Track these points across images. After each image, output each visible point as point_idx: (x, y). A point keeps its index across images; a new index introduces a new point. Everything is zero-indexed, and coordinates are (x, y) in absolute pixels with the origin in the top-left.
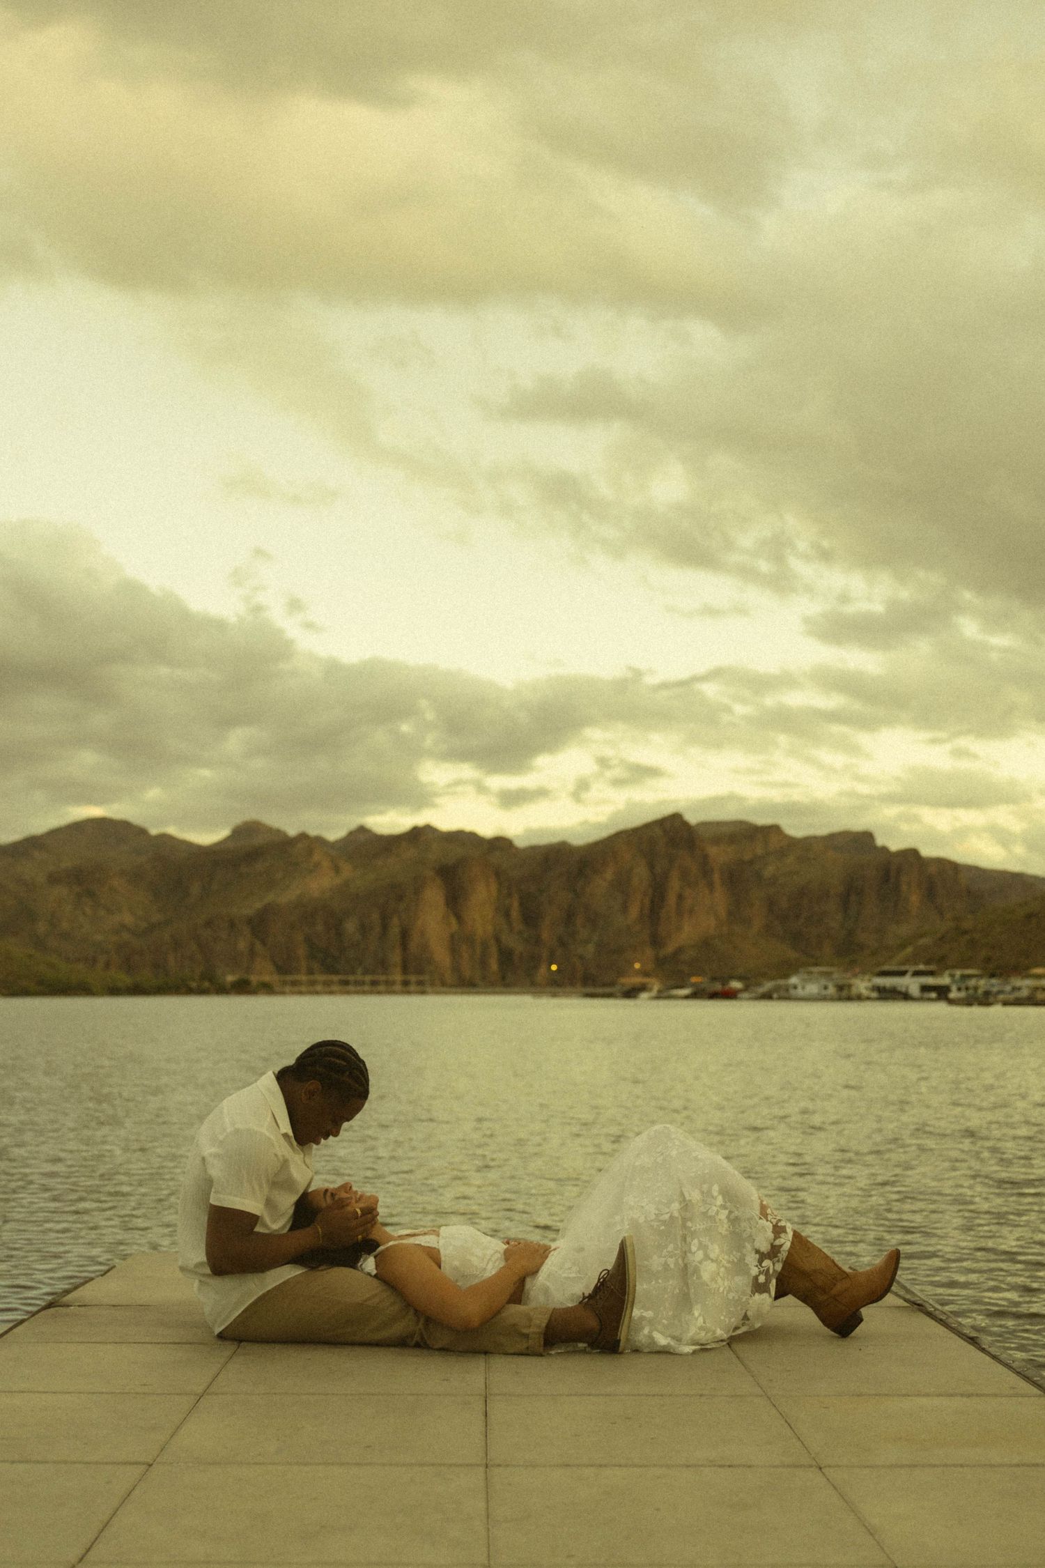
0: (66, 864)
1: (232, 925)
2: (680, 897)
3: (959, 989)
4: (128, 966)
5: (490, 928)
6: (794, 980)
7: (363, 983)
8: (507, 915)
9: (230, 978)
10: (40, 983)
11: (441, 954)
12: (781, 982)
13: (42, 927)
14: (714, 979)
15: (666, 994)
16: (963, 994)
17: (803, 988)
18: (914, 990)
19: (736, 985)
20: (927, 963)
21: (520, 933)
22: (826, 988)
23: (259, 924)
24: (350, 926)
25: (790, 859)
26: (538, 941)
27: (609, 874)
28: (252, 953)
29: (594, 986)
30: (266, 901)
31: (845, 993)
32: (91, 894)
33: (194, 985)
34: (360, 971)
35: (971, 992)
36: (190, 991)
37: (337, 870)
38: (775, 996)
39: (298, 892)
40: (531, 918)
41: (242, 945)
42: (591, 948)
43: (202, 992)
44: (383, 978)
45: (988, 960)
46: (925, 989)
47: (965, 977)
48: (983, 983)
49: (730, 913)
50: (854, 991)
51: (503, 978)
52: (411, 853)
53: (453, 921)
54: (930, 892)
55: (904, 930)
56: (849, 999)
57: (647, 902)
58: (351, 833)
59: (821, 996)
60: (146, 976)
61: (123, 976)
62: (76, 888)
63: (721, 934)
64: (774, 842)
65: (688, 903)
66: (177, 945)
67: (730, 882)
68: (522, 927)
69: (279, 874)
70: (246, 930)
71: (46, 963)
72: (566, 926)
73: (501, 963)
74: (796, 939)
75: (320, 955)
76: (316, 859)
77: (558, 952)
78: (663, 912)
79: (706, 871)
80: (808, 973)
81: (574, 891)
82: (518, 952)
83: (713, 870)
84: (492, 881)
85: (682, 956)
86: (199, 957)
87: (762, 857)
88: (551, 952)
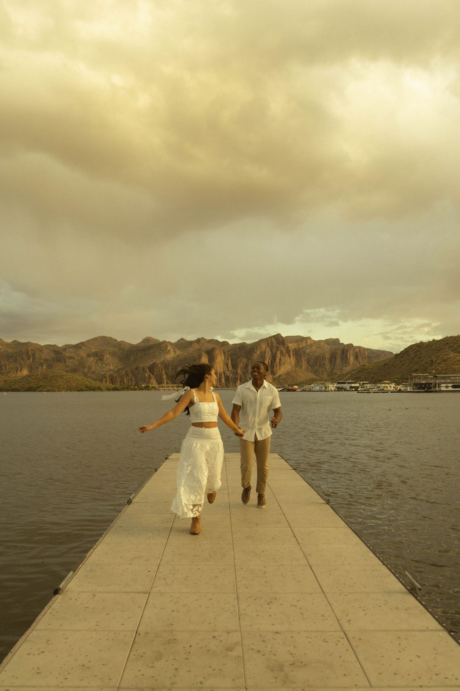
0: (93, 350)
1: (144, 369)
2: (280, 360)
3: (362, 387)
4: (112, 381)
5: (222, 370)
6: (312, 385)
8: (227, 366)
9: (143, 385)
10: (87, 387)
12: (309, 386)
13: (86, 370)
14: (289, 385)
16: (363, 389)
17: (315, 388)
18: (348, 388)
19: (296, 387)
20: (353, 380)
21: (231, 371)
22: (321, 388)
23: (152, 369)
25: (314, 348)
26: (236, 373)
27: (258, 353)
30: (153, 362)
31: (327, 389)
32: (101, 360)
33: (132, 387)
35: (365, 388)
36: (131, 389)
37: (175, 352)
38: (307, 390)
39: (163, 359)
40: (235, 366)
41: (147, 375)
43: (135, 390)
45: (373, 378)
46: (351, 387)
47: (363, 384)
48: (369, 386)
49: (295, 364)
50: (330, 388)
51: (226, 385)
52: (196, 346)
54: (356, 357)
55: (348, 368)
56: (328, 391)
57: (270, 360)
58: (179, 340)
59: (320, 390)
60: (118, 385)
61: (111, 385)
62: (96, 358)
63: (292, 371)
64: (309, 342)
65: (283, 361)
66: (127, 375)
67: (296, 355)
68: (232, 369)
69: (158, 354)
70: (148, 370)
71: (88, 381)
72: (245, 369)
73: (225, 380)
74: (315, 372)
75: (170, 378)
76: (168, 349)
77: (243, 377)
78: (275, 364)
79: (288, 351)
80: (316, 383)
81: (247, 358)
82: (230, 377)
83: (290, 351)
84: (223, 355)
85: (281, 378)
86: (133, 379)
87: (305, 347)
88: (241, 377)
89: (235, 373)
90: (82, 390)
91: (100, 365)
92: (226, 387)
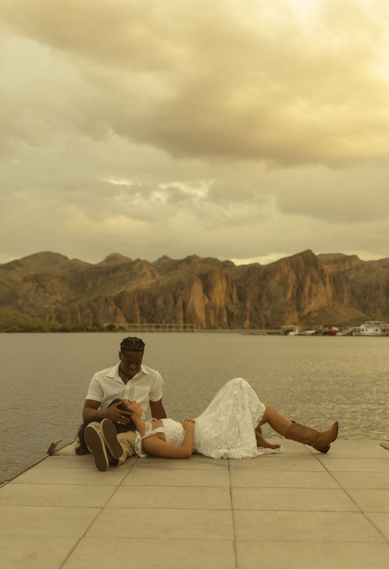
0: (32, 273)
1: (106, 300)
2: (310, 289)
4: (59, 318)
5: (223, 303)
6: (362, 327)
7: (166, 327)
8: (231, 296)
9: (106, 325)
10: (20, 326)
11: (201, 314)
12: (356, 328)
13: (20, 302)
14: (325, 326)
15: (303, 333)
17: (367, 330)
19: (335, 329)
21: (237, 305)
22: (377, 331)
23: (119, 301)
24: (160, 301)
25: (362, 271)
26: (245, 309)
27: (278, 278)
28: (115, 313)
29: (271, 329)
30: (121, 290)
31: (386, 333)
32: (43, 287)
33: (89, 328)
34: (164, 321)
36: (88, 330)
37: (154, 276)
38: (354, 334)
39: (136, 286)
40: (242, 298)
41: (111, 309)
42: (269, 311)
43: (93, 331)
44: (174, 325)
49: (333, 296)
51: (229, 325)
52: (186, 268)
53: (206, 299)
56: (387, 335)
57: (295, 290)
58: (160, 259)
59: (374, 335)
60: (68, 324)
61: (58, 324)
62: (36, 284)
63: (329, 306)
64: (354, 263)
65: (314, 291)
66: (82, 310)
67: (334, 281)
68: (238, 302)
69: (128, 278)
70: (113, 303)
71: (23, 317)
72: (258, 301)
73: (228, 318)
74: (364, 308)
75: (146, 315)
76: (144, 270)
77: (254, 314)
78: (302, 296)
79: (322, 276)
80: (369, 323)
81: (261, 286)
82: (236, 313)
83: (326, 276)
84: (224, 281)
85: (311, 316)
86: (91, 315)
87: (349, 270)
88: (251, 314)
89: (243, 308)
90: (13, 331)
91: (41, 294)
92: (230, 329)
